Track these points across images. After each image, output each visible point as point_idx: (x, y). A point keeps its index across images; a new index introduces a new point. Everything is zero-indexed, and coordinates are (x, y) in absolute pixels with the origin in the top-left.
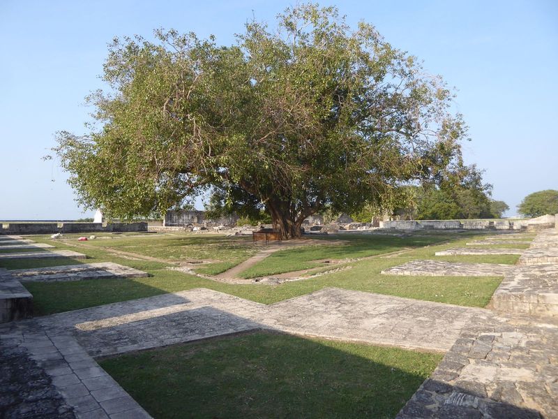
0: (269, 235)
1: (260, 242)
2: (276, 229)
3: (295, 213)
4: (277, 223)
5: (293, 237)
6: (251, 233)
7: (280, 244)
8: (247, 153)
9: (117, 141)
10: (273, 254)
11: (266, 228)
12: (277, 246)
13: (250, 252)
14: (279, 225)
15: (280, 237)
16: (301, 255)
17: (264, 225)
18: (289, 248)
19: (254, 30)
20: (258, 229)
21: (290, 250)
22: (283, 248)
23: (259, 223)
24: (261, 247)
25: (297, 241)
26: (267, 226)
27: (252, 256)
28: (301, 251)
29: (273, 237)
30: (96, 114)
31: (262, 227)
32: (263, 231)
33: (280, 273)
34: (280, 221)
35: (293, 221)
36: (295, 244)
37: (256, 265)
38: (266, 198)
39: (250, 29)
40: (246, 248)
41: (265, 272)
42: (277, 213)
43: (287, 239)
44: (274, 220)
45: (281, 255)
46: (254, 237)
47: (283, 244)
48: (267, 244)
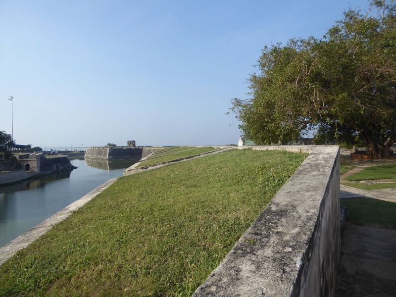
0: (363, 156)
1: (356, 161)
2: (368, 151)
3: (385, 139)
4: (369, 147)
5: (383, 157)
6: (349, 154)
7: (372, 162)
8: (349, 104)
9: (268, 103)
10: (366, 169)
11: (359, 150)
12: (370, 163)
13: (350, 167)
14: (371, 149)
15: (372, 157)
16: (389, 170)
17: (357, 148)
18: (379, 165)
19: (350, 15)
20: (353, 151)
21: (379, 166)
22: (374, 165)
23: (354, 147)
24: (357, 164)
25: (386, 160)
26: (360, 149)
27: (352, 169)
28: (389, 167)
29: (366, 157)
30: (250, 86)
31: (356, 150)
32: (357, 152)
33: (373, 180)
34: (372, 145)
35: (383, 145)
36: (384, 162)
37: (355, 174)
38: (360, 130)
39: (347, 15)
40: (346, 164)
41: (363, 178)
42: (369, 140)
43: (378, 158)
44: (366, 144)
45: (372, 169)
46: (352, 157)
47: (375, 162)
48: (361, 162)
